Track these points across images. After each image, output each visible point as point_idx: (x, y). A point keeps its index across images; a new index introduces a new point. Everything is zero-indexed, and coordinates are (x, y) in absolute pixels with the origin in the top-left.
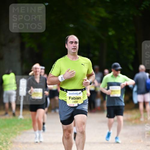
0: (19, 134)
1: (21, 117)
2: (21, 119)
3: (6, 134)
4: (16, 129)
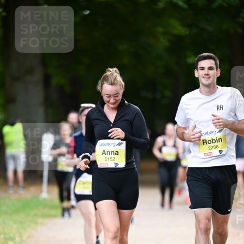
0: (42, 224)
1: (44, 195)
2: (44, 199)
4: (36, 215)
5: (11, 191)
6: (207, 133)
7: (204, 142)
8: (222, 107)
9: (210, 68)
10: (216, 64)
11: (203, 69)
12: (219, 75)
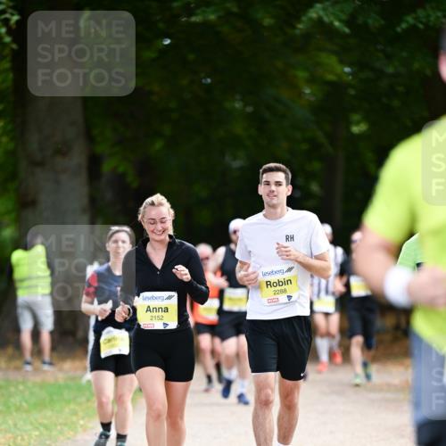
3: (46, 427)
5: (29, 368)
6: (272, 273)
7: (268, 284)
8: (292, 238)
9: (278, 184)
10: (287, 178)
11: (268, 183)
12: (289, 194)
